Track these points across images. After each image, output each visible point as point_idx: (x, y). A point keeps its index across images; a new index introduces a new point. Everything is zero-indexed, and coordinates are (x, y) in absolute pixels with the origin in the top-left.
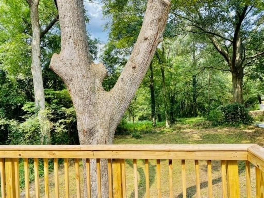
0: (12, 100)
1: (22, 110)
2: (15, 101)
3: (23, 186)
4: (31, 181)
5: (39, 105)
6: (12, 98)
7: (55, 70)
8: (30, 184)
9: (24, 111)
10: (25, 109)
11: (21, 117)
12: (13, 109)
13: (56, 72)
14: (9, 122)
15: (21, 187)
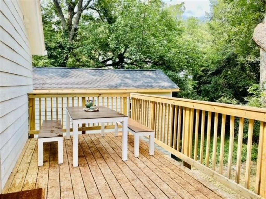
0: (241, 82)
1: (247, 92)
2: (244, 84)
3: (235, 161)
4: (243, 161)
5: (263, 87)
6: (241, 80)
7: (257, 41)
8: (242, 162)
9: (249, 93)
10: (250, 91)
11: (243, 97)
12: (240, 91)
13: (257, 43)
14: (230, 101)
15: (233, 161)
